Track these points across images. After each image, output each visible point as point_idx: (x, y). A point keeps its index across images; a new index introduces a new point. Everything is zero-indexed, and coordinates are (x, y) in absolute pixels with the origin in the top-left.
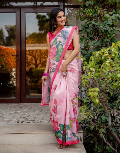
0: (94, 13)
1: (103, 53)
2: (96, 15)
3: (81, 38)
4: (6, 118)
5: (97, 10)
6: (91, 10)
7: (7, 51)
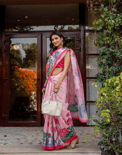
0: (112, 40)
1: (115, 81)
2: (113, 42)
3: (99, 64)
4: (29, 139)
5: (114, 38)
6: (109, 38)
7: (26, 73)
